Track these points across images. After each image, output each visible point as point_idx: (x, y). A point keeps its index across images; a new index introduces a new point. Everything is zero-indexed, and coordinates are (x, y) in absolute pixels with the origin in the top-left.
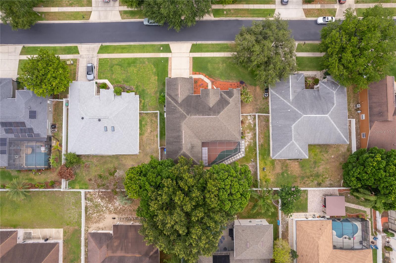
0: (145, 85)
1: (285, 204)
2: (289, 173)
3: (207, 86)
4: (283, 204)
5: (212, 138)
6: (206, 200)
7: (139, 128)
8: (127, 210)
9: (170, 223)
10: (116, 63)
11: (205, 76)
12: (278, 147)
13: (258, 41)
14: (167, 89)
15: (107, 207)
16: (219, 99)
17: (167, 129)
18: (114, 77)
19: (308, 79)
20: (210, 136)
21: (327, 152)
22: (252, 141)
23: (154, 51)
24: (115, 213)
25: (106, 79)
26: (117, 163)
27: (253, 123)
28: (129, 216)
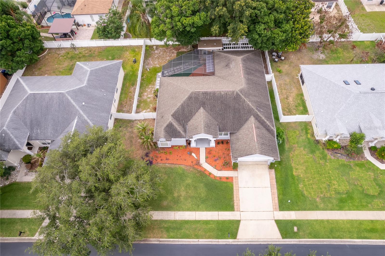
0: (311, 160)
3: (207, 158)
11: (210, 174)
16: (189, 122)
18: (371, 174)
20: (204, 79)
23: (309, 223)
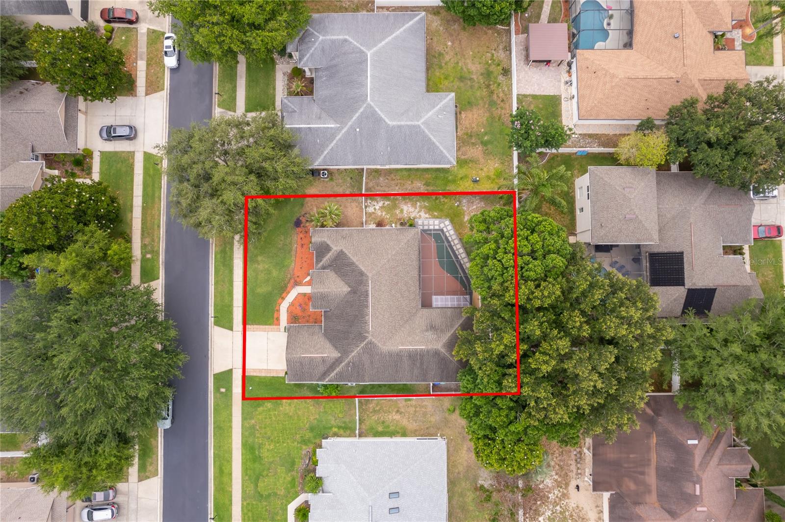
0: (301, 424)
1: (547, 141)
2: (483, 130)
3: (305, 295)
4: (547, 144)
5: (414, 288)
6: (547, 306)
7: (391, 437)
8: (560, 460)
9: (596, 381)
10: (252, 486)
11: (283, 299)
12: (431, 153)
13: (214, 193)
14: (310, 381)
15: (555, 502)
16: (334, 273)
17: (395, 381)
18: (282, 492)
19: (292, 90)
20: (409, 292)
21: (440, 54)
22: (418, 204)
23: (229, 406)
24: (567, 485)
25: (286, 510)
26: (464, 484)
27: (382, 202)
28: (573, 457)
